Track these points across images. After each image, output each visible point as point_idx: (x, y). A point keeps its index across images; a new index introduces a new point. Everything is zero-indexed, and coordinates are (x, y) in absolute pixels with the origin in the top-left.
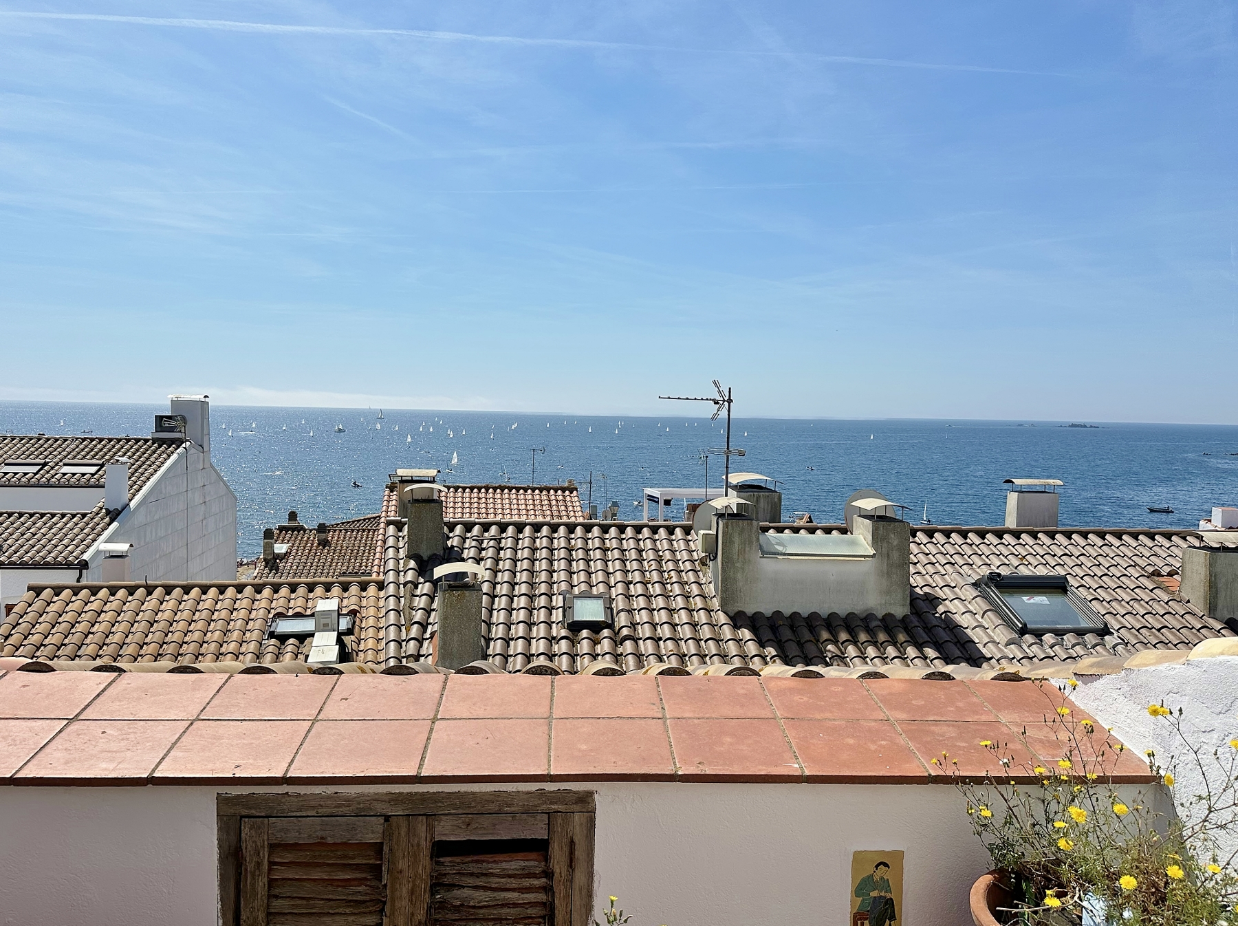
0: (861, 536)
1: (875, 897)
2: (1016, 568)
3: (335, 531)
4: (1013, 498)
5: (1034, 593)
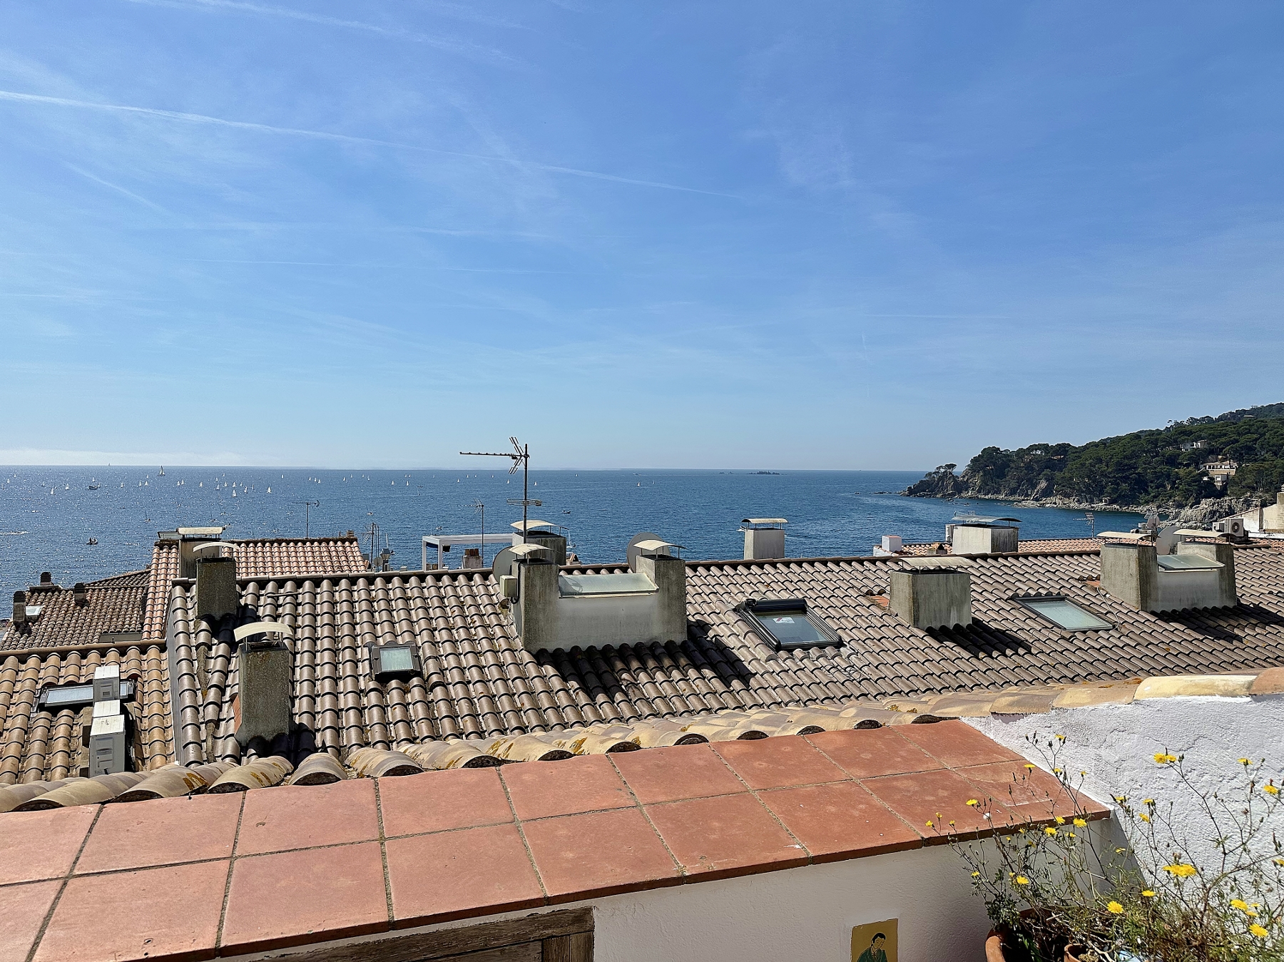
0: (644, 573)
2: (764, 594)
3: (94, 590)
4: (749, 535)
5: (782, 614)
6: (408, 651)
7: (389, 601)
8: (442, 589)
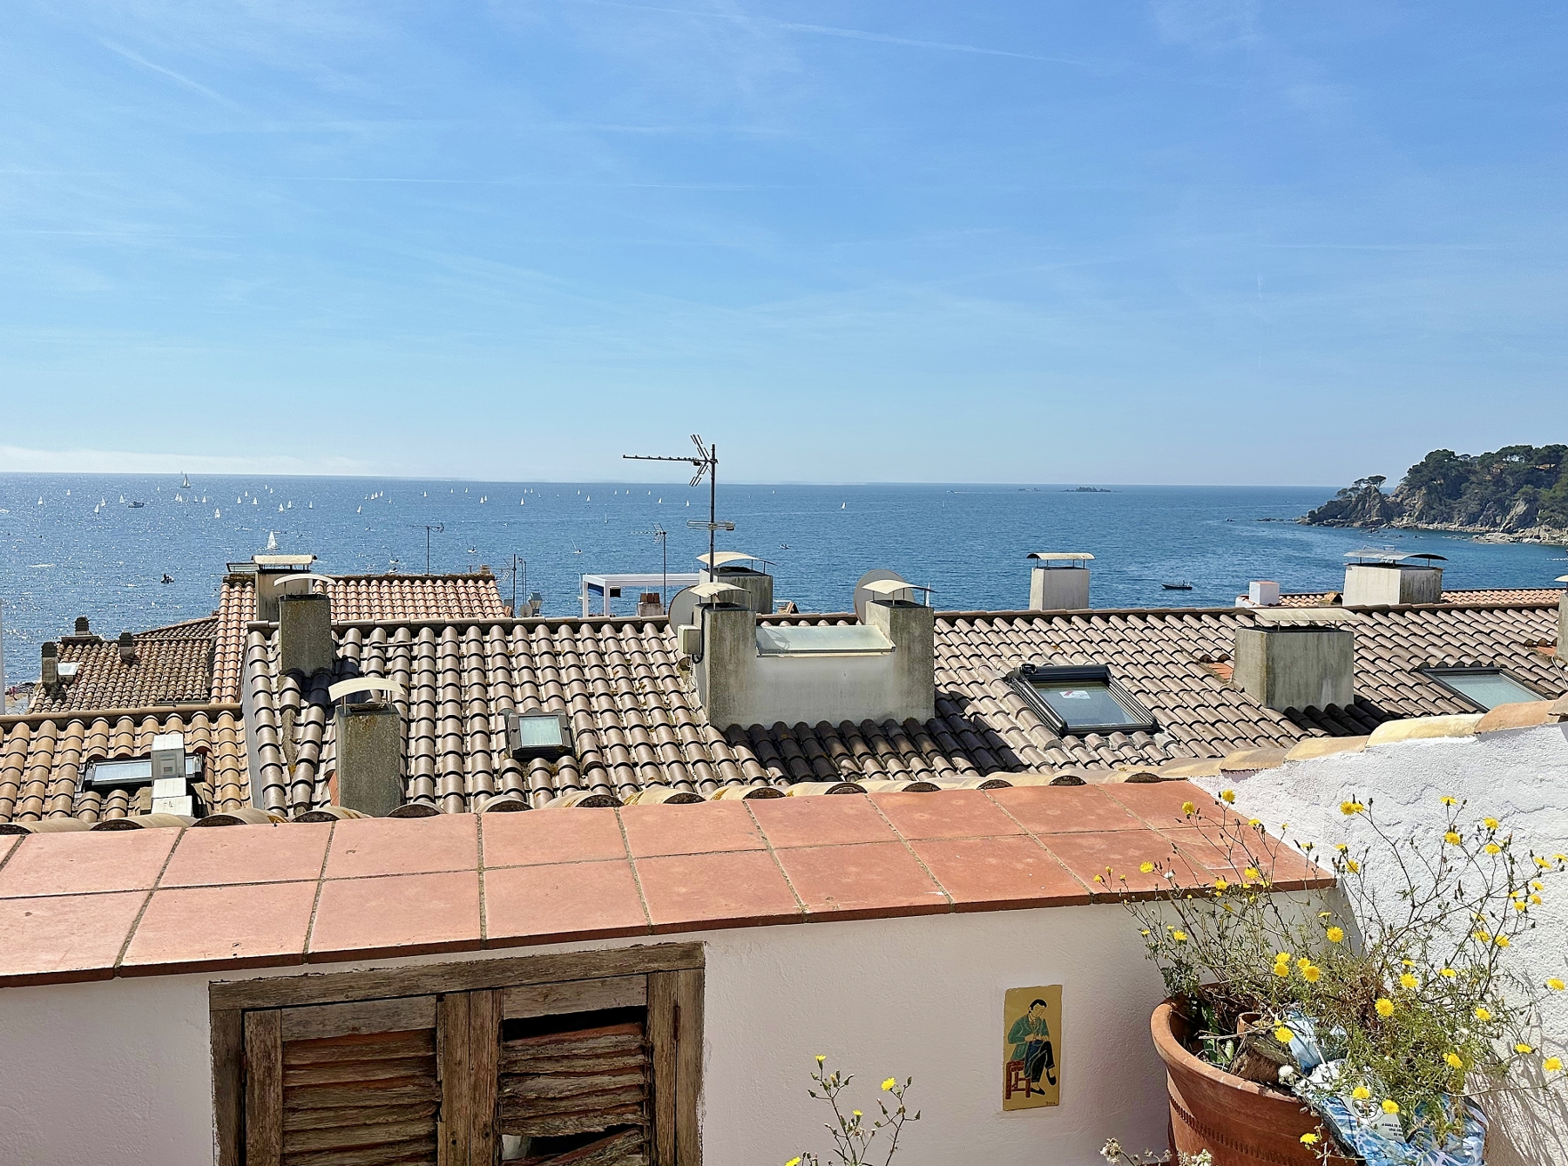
0: (876, 626)
1: (1031, 1042)
2: (1050, 658)
3: (145, 643)
4: (1038, 576)
5: (1072, 686)
6: (555, 722)
7: (531, 657)
8: (602, 642)
